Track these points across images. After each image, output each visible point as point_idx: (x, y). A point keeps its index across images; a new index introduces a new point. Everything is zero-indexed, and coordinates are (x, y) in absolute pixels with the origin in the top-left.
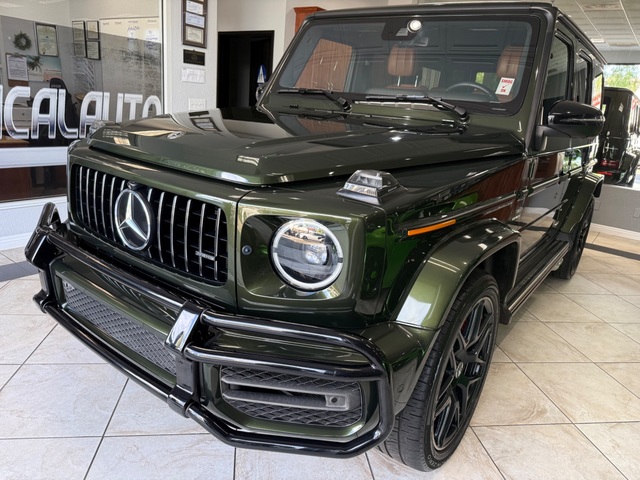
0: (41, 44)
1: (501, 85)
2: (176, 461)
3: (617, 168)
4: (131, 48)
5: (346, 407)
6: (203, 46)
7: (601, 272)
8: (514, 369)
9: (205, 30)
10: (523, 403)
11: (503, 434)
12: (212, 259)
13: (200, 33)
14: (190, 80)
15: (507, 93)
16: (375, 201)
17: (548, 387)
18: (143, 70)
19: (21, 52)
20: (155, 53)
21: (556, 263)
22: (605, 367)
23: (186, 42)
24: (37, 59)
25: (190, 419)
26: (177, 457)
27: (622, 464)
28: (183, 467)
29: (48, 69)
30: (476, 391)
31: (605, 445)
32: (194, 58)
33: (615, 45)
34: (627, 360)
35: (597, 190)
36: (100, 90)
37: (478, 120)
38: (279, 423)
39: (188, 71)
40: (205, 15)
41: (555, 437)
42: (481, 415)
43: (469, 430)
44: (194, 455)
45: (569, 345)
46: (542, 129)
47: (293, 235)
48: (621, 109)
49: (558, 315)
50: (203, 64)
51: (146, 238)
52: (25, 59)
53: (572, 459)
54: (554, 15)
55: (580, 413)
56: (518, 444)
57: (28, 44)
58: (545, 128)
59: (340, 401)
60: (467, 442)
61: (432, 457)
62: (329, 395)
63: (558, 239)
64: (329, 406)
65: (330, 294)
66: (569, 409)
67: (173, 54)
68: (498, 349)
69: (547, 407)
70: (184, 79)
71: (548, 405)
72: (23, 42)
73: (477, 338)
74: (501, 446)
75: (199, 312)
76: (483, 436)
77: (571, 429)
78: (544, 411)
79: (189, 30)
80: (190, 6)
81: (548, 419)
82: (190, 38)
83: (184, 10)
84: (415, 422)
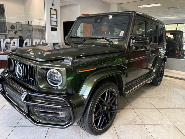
0: (18, 28)
1: (121, 33)
3: (180, 54)
4: (37, 28)
5: (64, 116)
6: (57, 26)
7: (169, 84)
8: (132, 110)
9: (57, 22)
10: (131, 119)
11: (122, 127)
12: (33, 79)
13: (55, 23)
14: (53, 35)
15: (122, 35)
16: (70, 64)
17: (140, 115)
18: (40, 33)
19: (13, 30)
20: (43, 29)
22: (159, 110)
23: (51, 25)
24: (17, 31)
25: (27, 119)
26: (33, 132)
27: (154, 135)
29: (19, 34)
31: (151, 130)
32: (54, 29)
33: (181, 18)
34: (167, 108)
36: (28, 39)
38: (49, 120)
39: (52, 33)
40: (57, 18)
41: (137, 128)
43: (113, 126)
44: (37, 131)
45: (151, 104)
46: (131, 44)
47: (55, 74)
48: (180, 36)
49: (151, 96)
50: (57, 31)
51: (21, 75)
52: (13, 32)
53: (140, 134)
54: (135, 14)
55: (147, 122)
56: (125, 130)
57: (14, 28)
59: (63, 114)
61: (95, 131)
62: (60, 113)
63: (152, 74)
64: (60, 116)
65: (59, 88)
66: (144, 121)
67: (48, 29)
68: (129, 105)
69: (138, 120)
70: (51, 35)
71: (138, 119)
72: (13, 27)
74: (121, 130)
75: (27, 92)
76: (116, 127)
77: (143, 126)
78: (136, 121)
79: (52, 22)
80: (52, 16)
81: (137, 123)
82: (53, 24)
83: (51, 17)
84: (87, 121)
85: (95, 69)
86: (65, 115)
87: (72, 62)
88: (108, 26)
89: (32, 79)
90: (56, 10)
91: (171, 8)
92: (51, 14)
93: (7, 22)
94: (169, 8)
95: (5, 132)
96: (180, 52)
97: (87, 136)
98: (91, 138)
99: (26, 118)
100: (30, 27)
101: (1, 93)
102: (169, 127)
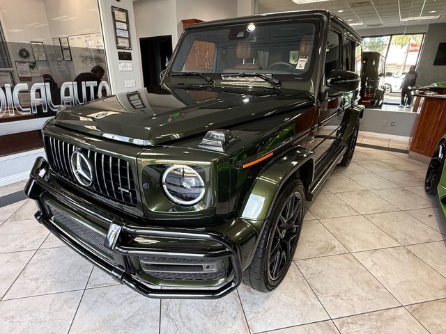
0: (36, 54)
1: (299, 63)
2: (127, 300)
3: (373, 98)
4: (87, 54)
5: (215, 270)
6: (129, 49)
7: (365, 160)
8: (317, 223)
9: (129, 39)
10: (323, 243)
11: (312, 264)
12: (128, 191)
13: (127, 41)
14: (124, 69)
15: (303, 68)
16: (221, 149)
17: (336, 232)
19: (25, 60)
20: (101, 56)
21: (339, 159)
22: (368, 217)
23: (118, 47)
24: (35, 63)
26: (128, 297)
27: (378, 275)
28: (131, 303)
29: (41, 69)
30: (294, 243)
31: (368, 264)
32: (125, 56)
33: (370, 25)
34: (380, 211)
35: (361, 114)
36: (70, 81)
37: (286, 85)
39: (122, 64)
40: (128, 29)
41: (341, 262)
42: (299, 253)
43: (292, 263)
45: (347, 206)
46: (324, 89)
48: (374, 63)
49: (341, 188)
50: (131, 59)
51: (90, 179)
52: (27, 64)
53: (350, 275)
54: (328, 18)
55: (354, 246)
56: (320, 269)
57: (28, 55)
58: (326, 87)
59: (213, 267)
60: (292, 271)
61: (270, 284)
62: (204, 265)
63: (340, 145)
64: (205, 271)
65: (198, 208)
66: (348, 244)
67: (112, 55)
68: (308, 212)
69: (336, 245)
70: (120, 69)
71: (336, 243)
72: (25, 54)
73: (292, 215)
74: (311, 271)
75: (121, 225)
76: (300, 265)
77: (349, 256)
78: (334, 247)
79: (119, 40)
80: (119, 25)
81: (336, 251)
82: (120, 45)
83: (115, 28)
84: (258, 270)
85: (272, 154)
86: (217, 268)
87: (225, 144)
88: (251, 47)
89: (123, 190)
90: (126, 11)
91: (356, 5)
92: (115, 21)
93: (7, 41)
94: (353, 5)
95: (65, 307)
96: (373, 95)
97: (247, 294)
98: (257, 296)
99: (122, 283)
100: (66, 53)
101: (38, 220)
102: (398, 254)
